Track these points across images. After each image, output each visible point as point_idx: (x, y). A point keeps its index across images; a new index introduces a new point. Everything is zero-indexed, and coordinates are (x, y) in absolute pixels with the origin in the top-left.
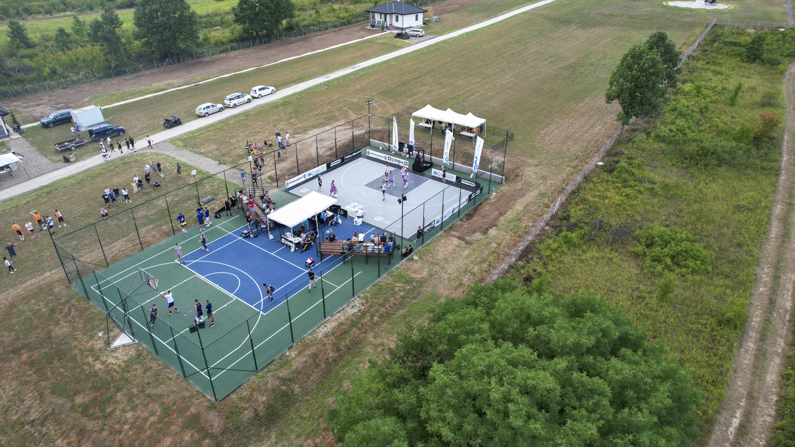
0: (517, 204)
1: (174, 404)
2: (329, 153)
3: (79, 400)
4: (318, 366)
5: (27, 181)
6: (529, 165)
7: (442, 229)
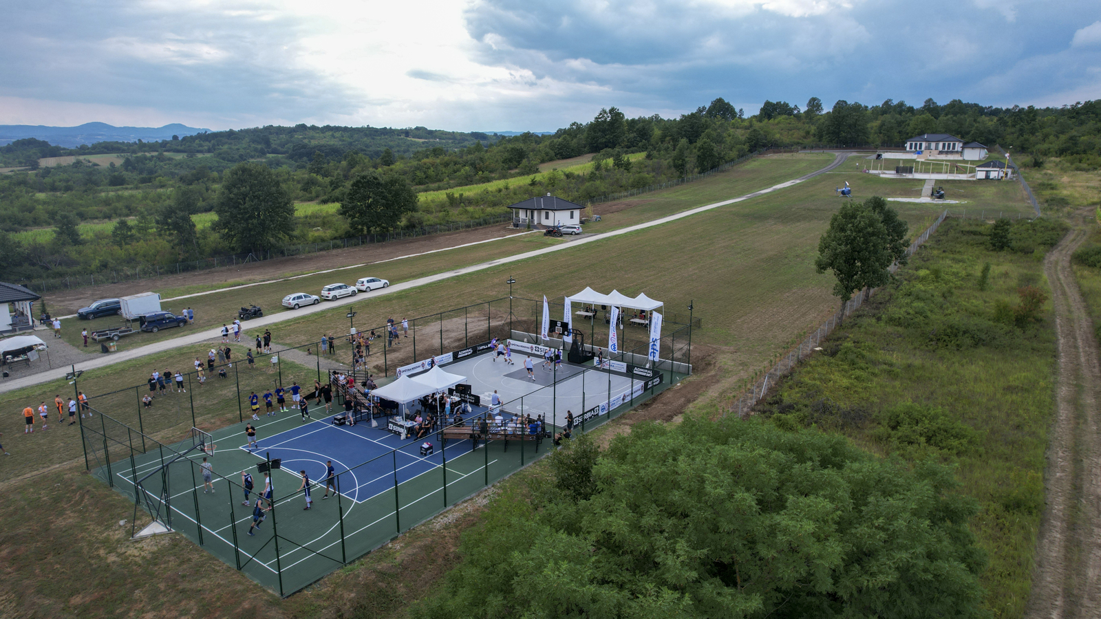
0: (710, 391)
1: (218, 599)
2: (457, 344)
3: (77, 600)
4: (433, 561)
5: (47, 371)
6: (724, 352)
7: (608, 418)
